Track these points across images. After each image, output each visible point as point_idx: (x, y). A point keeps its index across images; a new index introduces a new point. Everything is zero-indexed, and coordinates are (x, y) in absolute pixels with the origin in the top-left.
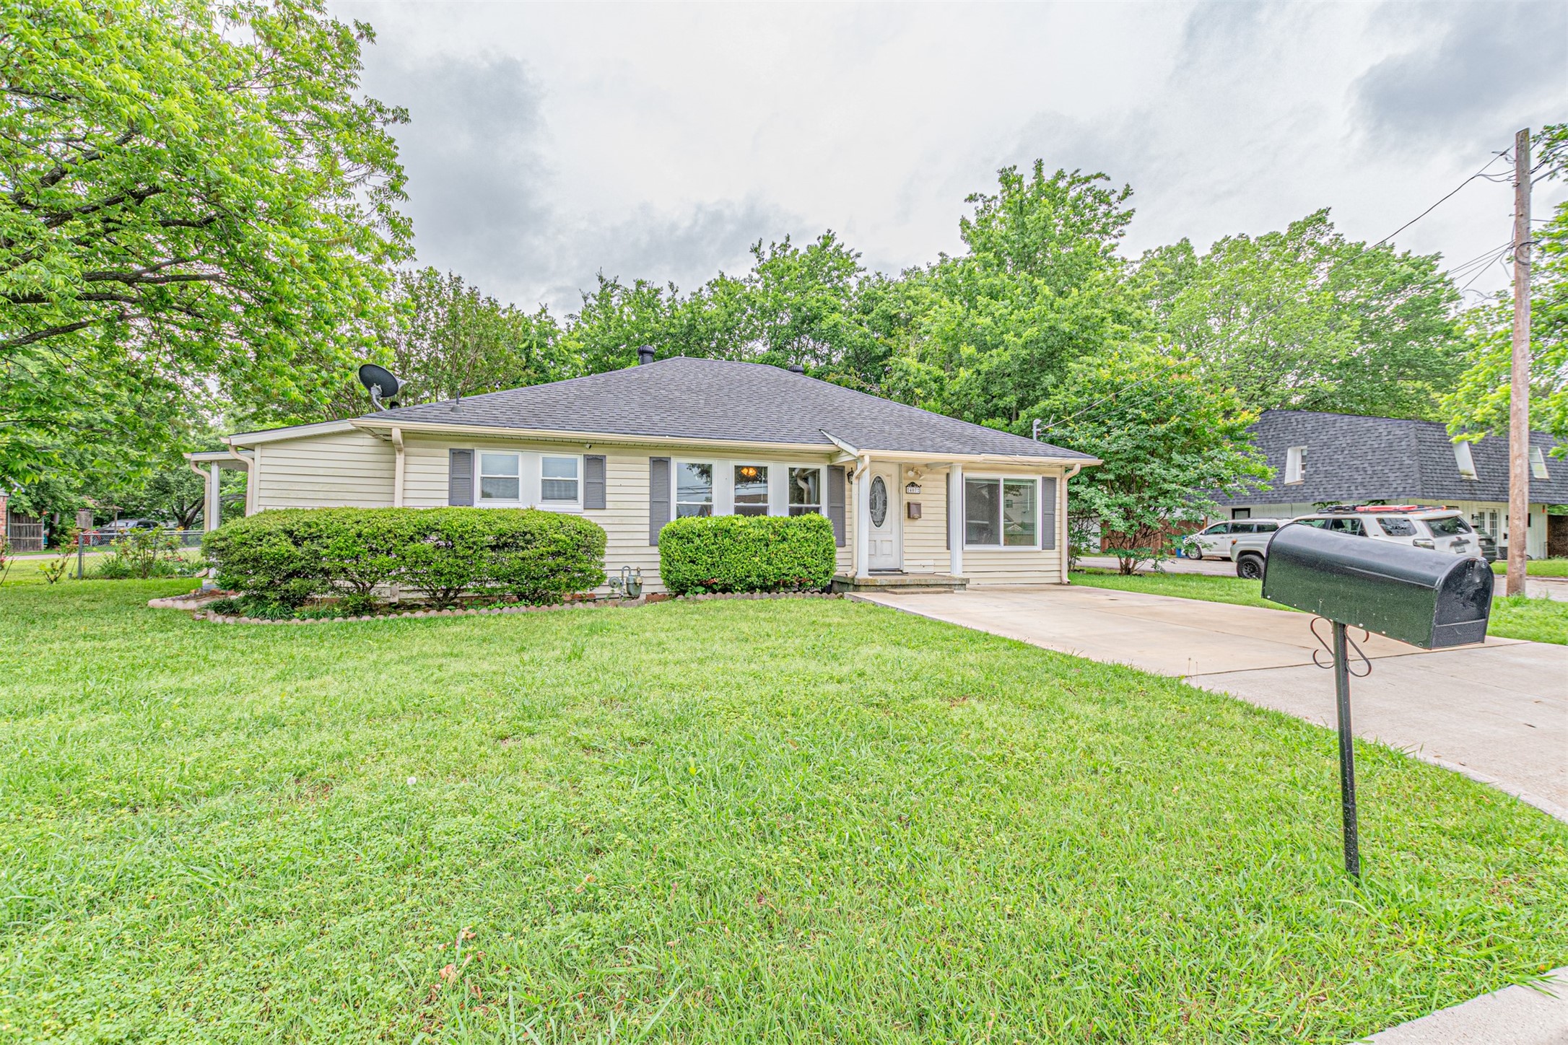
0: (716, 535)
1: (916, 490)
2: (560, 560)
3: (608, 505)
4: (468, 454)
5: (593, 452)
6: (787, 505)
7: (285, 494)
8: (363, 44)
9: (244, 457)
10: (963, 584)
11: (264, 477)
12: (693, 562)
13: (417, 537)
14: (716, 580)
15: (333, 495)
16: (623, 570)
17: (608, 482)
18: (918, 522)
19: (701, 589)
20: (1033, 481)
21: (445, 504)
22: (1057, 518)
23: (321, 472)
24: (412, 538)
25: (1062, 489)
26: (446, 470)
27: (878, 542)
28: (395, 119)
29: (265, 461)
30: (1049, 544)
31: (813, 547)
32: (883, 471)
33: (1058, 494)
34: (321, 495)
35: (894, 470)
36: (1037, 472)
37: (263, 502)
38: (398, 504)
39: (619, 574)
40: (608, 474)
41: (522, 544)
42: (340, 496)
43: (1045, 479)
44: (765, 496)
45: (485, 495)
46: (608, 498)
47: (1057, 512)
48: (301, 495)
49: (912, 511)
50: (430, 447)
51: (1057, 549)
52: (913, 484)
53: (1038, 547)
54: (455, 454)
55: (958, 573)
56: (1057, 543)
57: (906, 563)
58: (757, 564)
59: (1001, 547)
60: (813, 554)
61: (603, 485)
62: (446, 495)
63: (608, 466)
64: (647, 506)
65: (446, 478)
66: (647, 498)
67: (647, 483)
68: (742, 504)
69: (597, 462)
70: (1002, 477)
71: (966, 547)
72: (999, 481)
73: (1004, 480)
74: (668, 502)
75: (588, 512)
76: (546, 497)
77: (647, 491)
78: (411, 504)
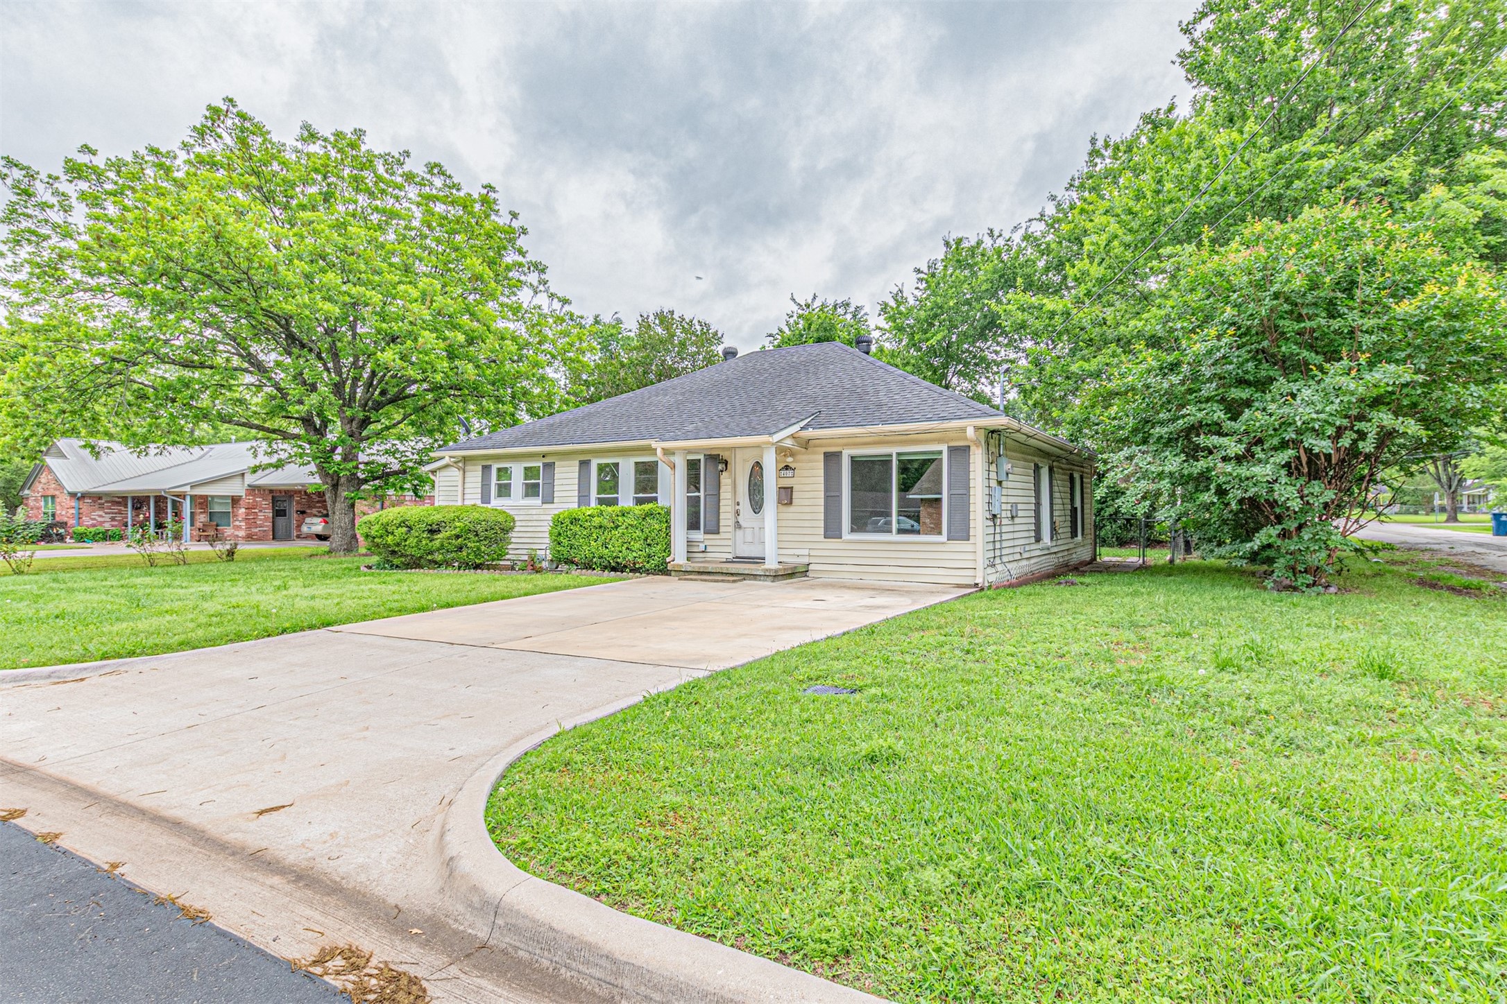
1: (789, 473)
2: (460, 540)
3: (556, 500)
4: (491, 468)
5: (547, 460)
7: (447, 498)
11: (440, 489)
17: (555, 482)
18: (791, 508)
19: (573, 566)
20: (940, 452)
21: (479, 502)
22: (969, 499)
25: (975, 462)
26: (481, 480)
27: (757, 530)
29: (441, 479)
30: (960, 533)
32: (760, 456)
33: (970, 467)
36: (940, 441)
40: (555, 476)
43: (952, 450)
45: (498, 495)
46: (555, 494)
47: (970, 492)
49: (786, 496)
50: (475, 465)
51: (970, 539)
52: (787, 467)
53: (943, 538)
54: (485, 468)
55: (769, 562)
56: (969, 531)
58: (596, 547)
59: (894, 537)
60: (638, 540)
61: (552, 485)
62: (479, 496)
63: (556, 470)
64: (576, 499)
65: (480, 485)
66: (576, 493)
67: (576, 481)
68: (641, 495)
69: (549, 466)
70: (893, 450)
71: (847, 535)
72: (891, 455)
73: (899, 454)
74: (589, 496)
75: (545, 506)
76: (527, 495)
77: (576, 487)
78: (467, 503)
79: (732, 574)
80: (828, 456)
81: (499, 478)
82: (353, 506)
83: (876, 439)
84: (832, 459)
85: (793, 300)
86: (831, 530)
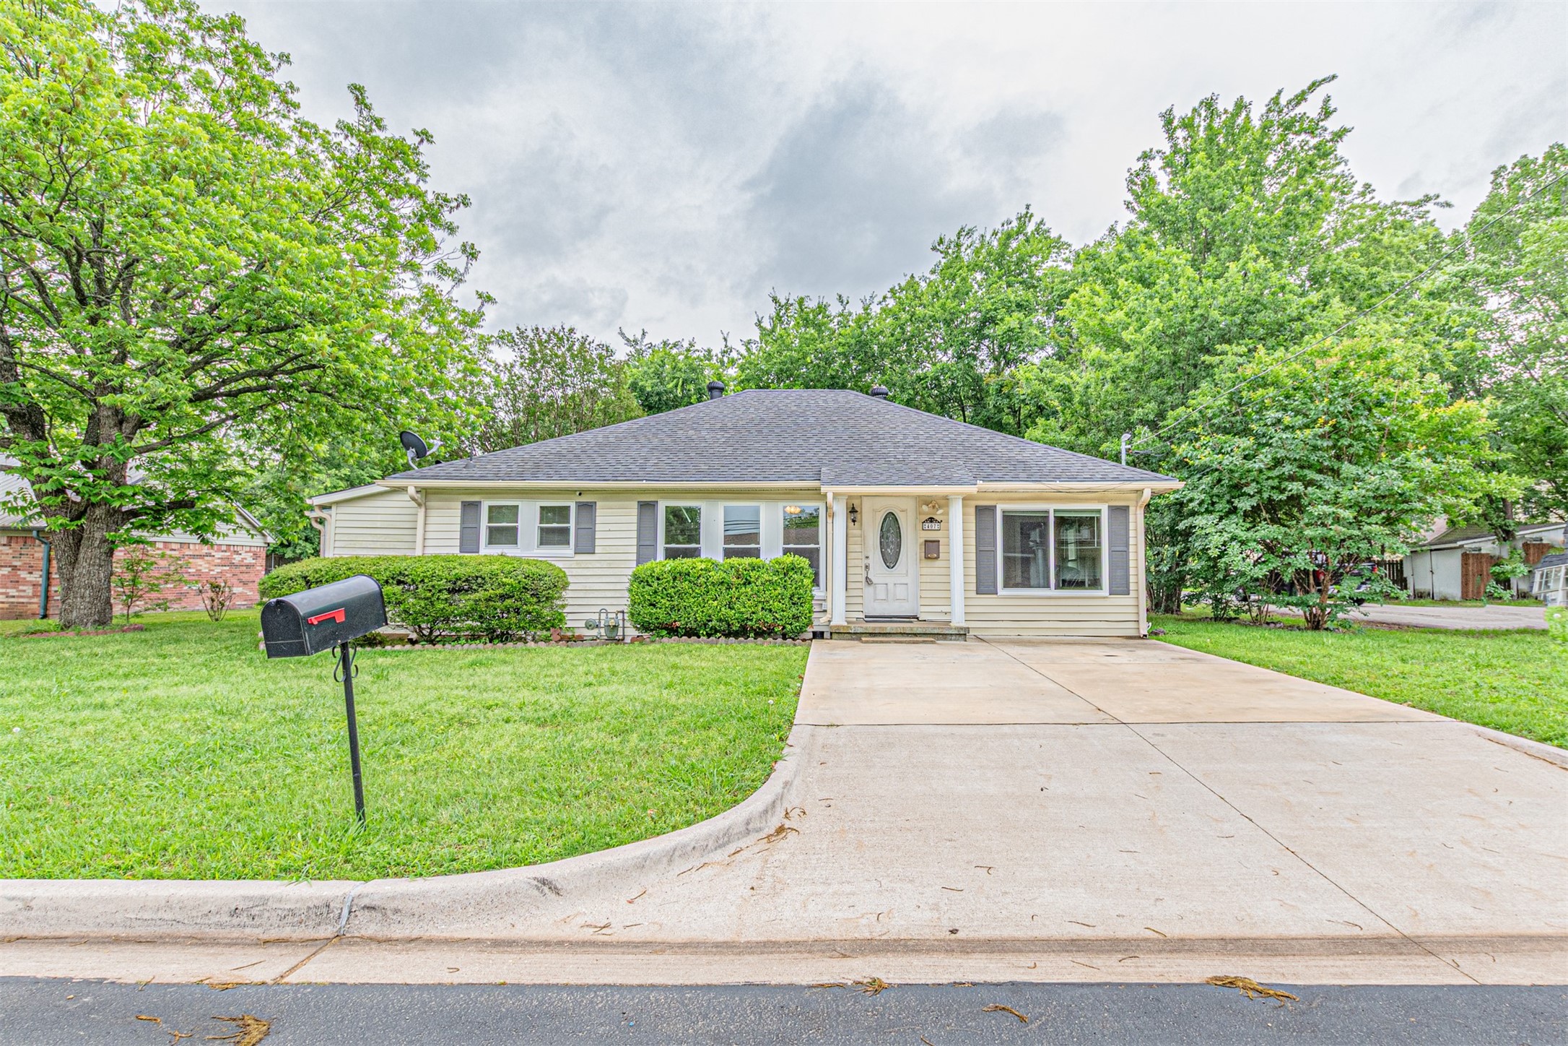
0: (675, 579)
1: (935, 526)
2: (508, 602)
3: (597, 550)
4: (476, 505)
5: (584, 499)
6: (781, 546)
7: (352, 544)
8: (424, 148)
9: (324, 514)
10: (962, 634)
11: (338, 531)
12: (654, 605)
13: (391, 581)
14: (678, 624)
15: (387, 545)
16: (600, 613)
17: (598, 527)
18: (937, 563)
19: (664, 632)
20: (1099, 511)
21: (456, 551)
22: (1132, 556)
23: (379, 525)
24: (387, 582)
25: (1137, 521)
26: (458, 520)
27: (891, 586)
28: (458, 206)
29: (339, 517)
30: (1121, 587)
31: (779, 590)
32: (895, 506)
33: (1132, 526)
34: (378, 545)
35: (910, 505)
36: (1101, 500)
37: (337, 551)
38: (418, 553)
39: (596, 617)
40: (598, 520)
41: (475, 587)
42: (392, 545)
43: (1113, 509)
44: (757, 534)
45: (491, 542)
46: (598, 542)
47: (1132, 549)
48: (364, 545)
49: (931, 550)
50: (446, 500)
51: (1132, 594)
52: (931, 520)
53: (1105, 591)
54: (466, 505)
55: (958, 621)
56: (1132, 587)
57: (923, 609)
58: (715, 607)
59: (1052, 592)
60: (780, 598)
61: (592, 531)
62: (457, 543)
63: (598, 512)
64: (634, 549)
65: (458, 528)
66: (634, 542)
67: (635, 527)
68: (732, 546)
69: (587, 508)
70: (1051, 507)
71: (1002, 591)
72: (1047, 512)
73: (1055, 511)
74: (654, 546)
75: (579, 557)
76: (542, 543)
77: (635, 534)
78: (429, 551)
79: (916, 635)
80: (980, 510)
81: (490, 520)
82: (110, 553)
83: (1033, 495)
84: (984, 512)
85: (622, 334)
86: (984, 586)
